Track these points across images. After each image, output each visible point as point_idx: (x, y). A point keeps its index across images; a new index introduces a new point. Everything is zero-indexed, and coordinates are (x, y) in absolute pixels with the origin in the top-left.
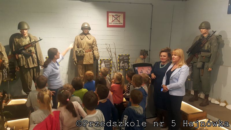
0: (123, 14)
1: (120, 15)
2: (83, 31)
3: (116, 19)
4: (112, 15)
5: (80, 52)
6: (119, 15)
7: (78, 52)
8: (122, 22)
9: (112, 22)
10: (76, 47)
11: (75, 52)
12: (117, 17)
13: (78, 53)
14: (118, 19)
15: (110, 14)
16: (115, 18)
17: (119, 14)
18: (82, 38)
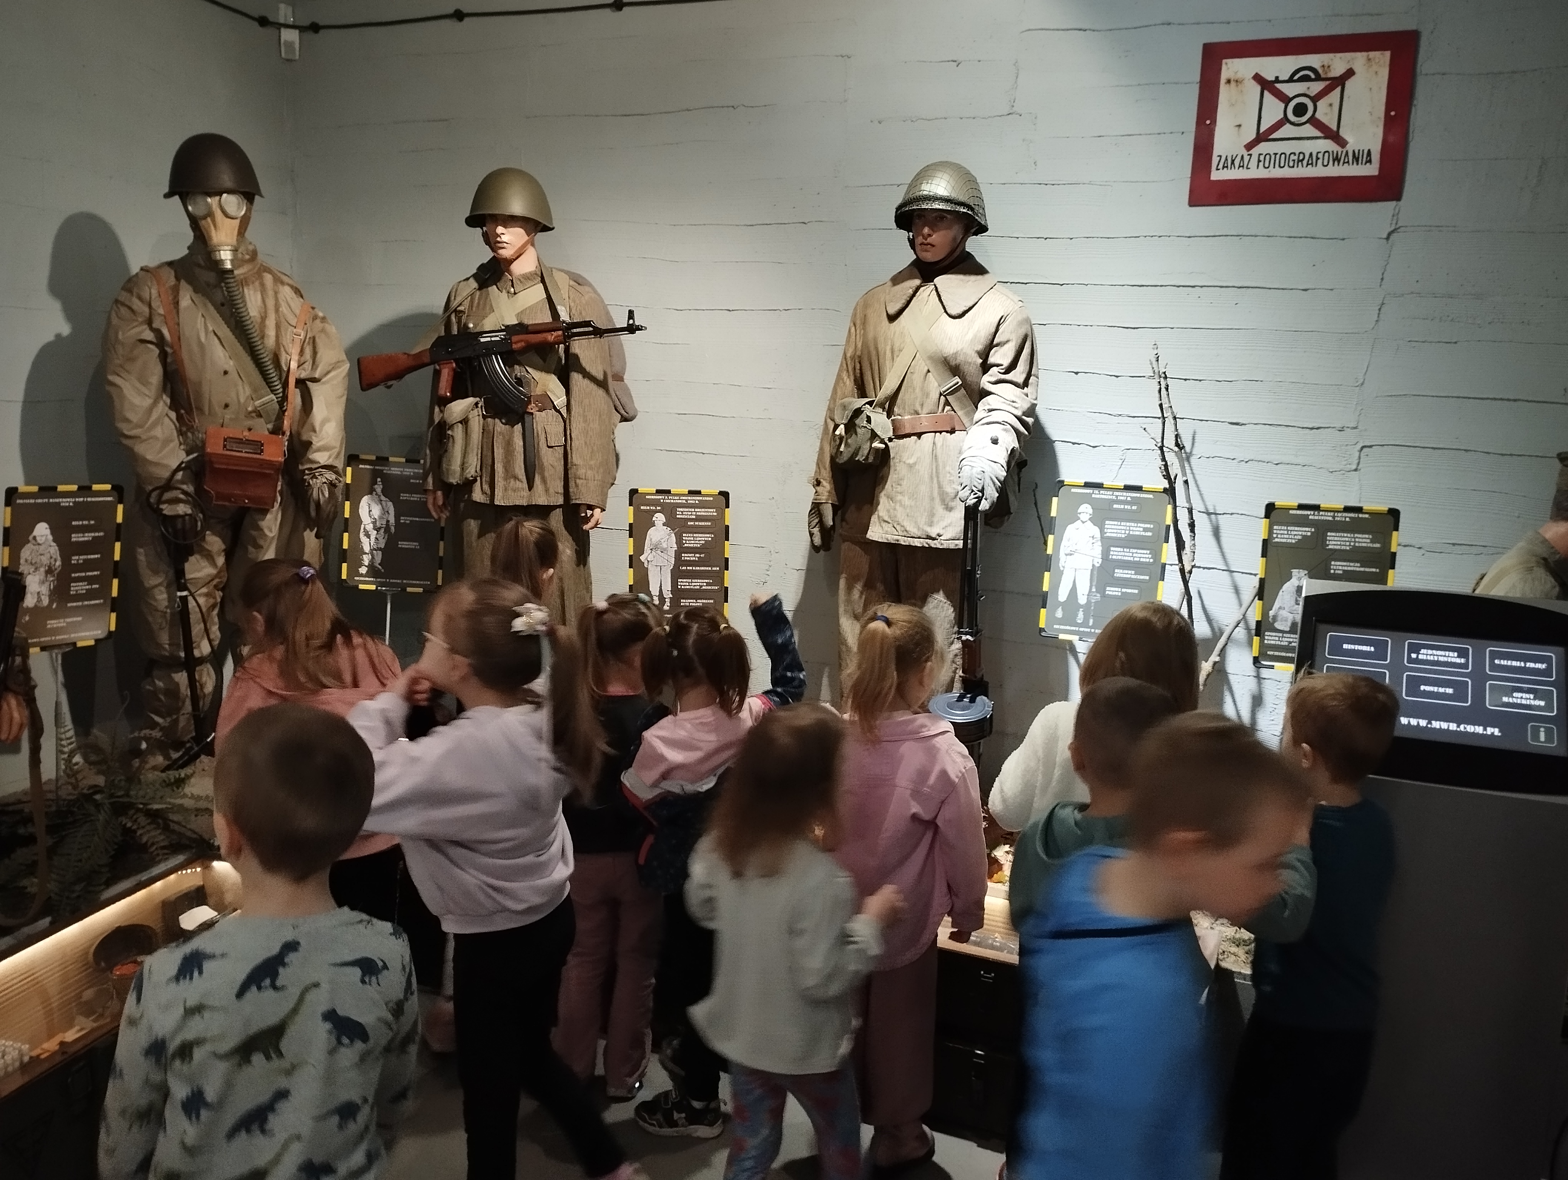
0: (1383, 58)
1: (1350, 73)
3: (1300, 110)
4: (1258, 78)
5: (851, 426)
6: (1338, 70)
8: (1366, 138)
9: (1250, 146)
12: (1316, 87)
14: (1324, 110)
15: (1232, 68)
16: (1288, 101)
17: (1337, 63)
18: (893, 309)
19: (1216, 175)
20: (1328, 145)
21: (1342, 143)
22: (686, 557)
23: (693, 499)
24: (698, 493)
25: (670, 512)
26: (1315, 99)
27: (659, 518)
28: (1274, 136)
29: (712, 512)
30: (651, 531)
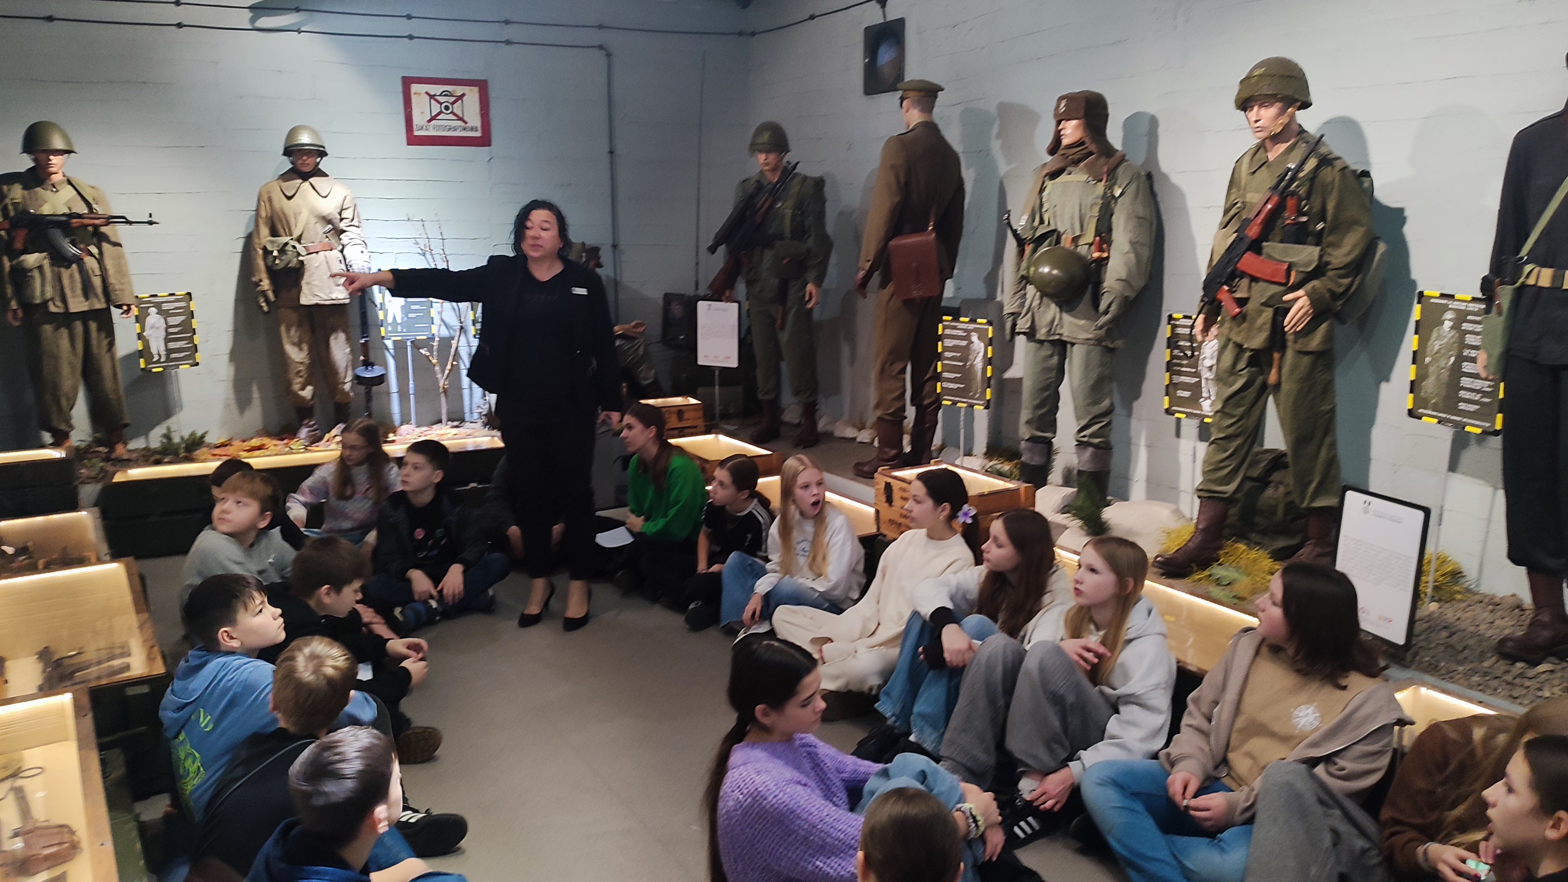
0: (476, 90)
1: (463, 95)
2: (292, 163)
3: (447, 108)
4: (427, 93)
5: (282, 250)
7: (275, 253)
8: (474, 119)
9: (429, 121)
10: (265, 231)
11: (260, 252)
12: (452, 99)
13: (275, 257)
14: (457, 108)
15: (415, 88)
16: (441, 104)
17: (458, 90)
18: (289, 194)
19: (416, 133)
20: (460, 123)
21: (466, 123)
22: (171, 330)
23: (172, 298)
24: (173, 294)
25: (158, 305)
26: (453, 103)
27: (153, 310)
28: (438, 118)
29: (183, 304)
30: (149, 318)
